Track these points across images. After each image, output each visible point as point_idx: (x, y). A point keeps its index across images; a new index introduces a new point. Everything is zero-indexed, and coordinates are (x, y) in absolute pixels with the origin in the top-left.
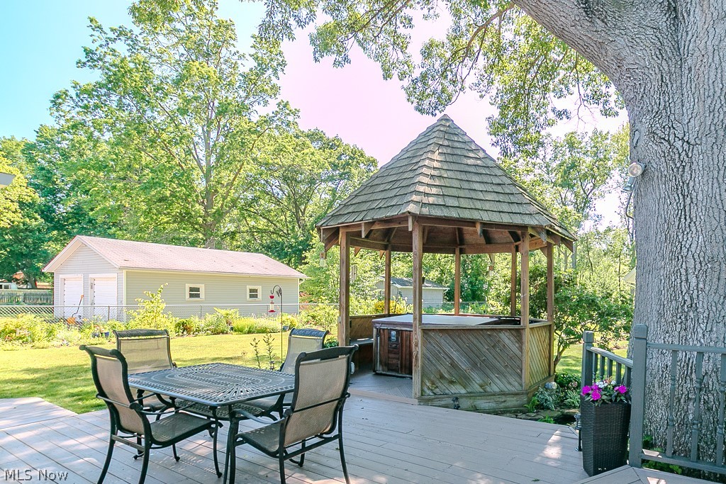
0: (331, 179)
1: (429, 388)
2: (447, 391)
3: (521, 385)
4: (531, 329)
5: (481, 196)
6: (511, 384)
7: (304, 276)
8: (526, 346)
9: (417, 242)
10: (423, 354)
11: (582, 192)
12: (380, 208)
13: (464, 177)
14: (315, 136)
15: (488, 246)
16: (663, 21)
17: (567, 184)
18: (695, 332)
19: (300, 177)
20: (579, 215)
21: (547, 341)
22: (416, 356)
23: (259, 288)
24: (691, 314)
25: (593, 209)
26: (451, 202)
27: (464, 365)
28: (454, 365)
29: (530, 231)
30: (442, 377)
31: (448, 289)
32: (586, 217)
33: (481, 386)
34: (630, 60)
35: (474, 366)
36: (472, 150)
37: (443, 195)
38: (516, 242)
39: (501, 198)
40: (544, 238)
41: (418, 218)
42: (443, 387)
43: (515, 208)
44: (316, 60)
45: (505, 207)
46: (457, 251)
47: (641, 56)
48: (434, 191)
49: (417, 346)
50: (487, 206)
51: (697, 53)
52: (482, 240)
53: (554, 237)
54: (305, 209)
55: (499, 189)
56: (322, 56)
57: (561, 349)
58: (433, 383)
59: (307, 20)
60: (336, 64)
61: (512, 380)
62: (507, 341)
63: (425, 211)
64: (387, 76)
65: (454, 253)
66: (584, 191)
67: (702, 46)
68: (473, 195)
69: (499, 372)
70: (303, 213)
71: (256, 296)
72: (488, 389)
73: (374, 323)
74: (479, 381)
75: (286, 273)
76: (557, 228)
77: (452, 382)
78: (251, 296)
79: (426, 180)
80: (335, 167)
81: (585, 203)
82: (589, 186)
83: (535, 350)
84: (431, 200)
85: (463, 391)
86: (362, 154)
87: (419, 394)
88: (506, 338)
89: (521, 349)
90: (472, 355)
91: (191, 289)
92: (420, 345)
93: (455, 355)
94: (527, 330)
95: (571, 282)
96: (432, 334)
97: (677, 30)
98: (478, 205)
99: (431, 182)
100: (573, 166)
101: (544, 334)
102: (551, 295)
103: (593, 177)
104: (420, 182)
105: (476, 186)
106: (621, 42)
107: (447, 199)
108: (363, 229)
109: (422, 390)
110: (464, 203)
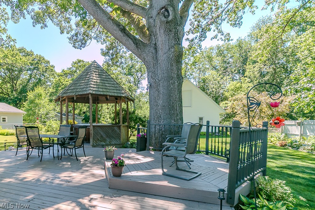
0: (30, 69)
1: (95, 143)
2: (100, 144)
3: (120, 142)
4: (123, 126)
5: (108, 88)
6: (117, 141)
7: (24, 112)
8: (122, 131)
9: (91, 101)
10: (93, 133)
11: (137, 77)
12: (80, 91)
13: (103, 82)
14: (21, 50)
15: (107, 101)
16: (154, 51)
17: (130, 74)
18: (161, 122)
19: (14, 69)
20: (136, 87)
21: (127, 130)
22: (91, 134)
23: (6, 117)
24: (160, 118)
25: (141, 84)
26: (100, 90)
27: (104, 136)
28: (102, 136)
29: (122, 98)
30: (98, 140)
31: (84, 117)
32: (138, 88)
33: (109, 142)
34: (147, 59)
35: (107, 136)
36: (104, 73)
37: (98, 88)
38: (116, 100)
39: (114, 88)
40: (126, 100)
41: (92, 94)
42: (99, 143)
43: (118, 91)
44: (34, 26)
45: (115, 91)
46: (97, 103)
47: (149, 58)
48: (95, 86)
49: (91, 131)
50: (111, 91)
51: (160, 60)
52: (105, 100)
53: (128, 99)
54: (16, 83)
55: (113, 86)
56: (36, 24)
57: (131, 133)
58: (96, 141)
59: (31, 12)
60: (42, 27)
61: (118, 141)
62: (116, 129)
63: (94, 92)
64: (62, 32)
65: (95, 103)
66: (138, 77)
67: (161, 59)
68: (106, 87)
69: (114, 138)
70: (16, 85)
71: (5, 121)
72: (111, 143)
73: (74, 126)
74: (109, 141)
75: (17, 111)
76: (130, 97)
77: (101, 141)
78: (3, 121)
79: (93, 83)
80: (32, 64)
81: (138, 82)
82: (139, 75)
83: (124, 132)
84: (95, 89)
85: (104, 144)
86: (44, 59)
87: (92, 145)
88: (116, 128)
89: (120, 132)
90: (107, 134)
92: (92, 130)
93: (102, 133)
94: (122, 126)
95: (134, 112)
96: (95, 127)
97: (157, 54)
98: (108, 90)
99: (94, 84)
100: (133, 66)
101: (126, 128)
102: (128, 117)
103: (141, 71)
104: (91, 84)
105: (107, 85)
106: (145, 55)
107: (99, 89)
108: (75, 97)
109: (93, 144)
110: (104, 90)
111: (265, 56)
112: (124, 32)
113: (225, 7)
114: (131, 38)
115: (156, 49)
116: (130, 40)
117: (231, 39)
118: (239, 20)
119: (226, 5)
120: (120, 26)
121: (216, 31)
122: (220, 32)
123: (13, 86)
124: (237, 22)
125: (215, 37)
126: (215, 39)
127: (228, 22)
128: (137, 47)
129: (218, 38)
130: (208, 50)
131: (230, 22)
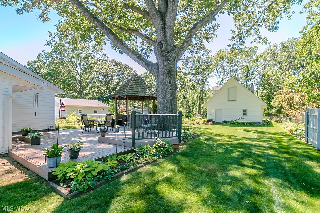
7: (109, 107)
14: (113, 61)
16: (157, 69)
23: (97, 110)
47: (155, 73)
54: (110, 85)
63: (128, 95)
71: (96, 113)
75: (104, 106)
78: (95, 113)
86: (128, 67)
91: (79, 111)
97: (159, 70)
111: (304, 53)
112: (140, 58)
113: (259, 16)
114: (144, 62)
115: (158, 67)
116: (143, 63)
117: (268, 42)
118: (276, 25)
119: (260, 15)
120: (137, 55)
121: (256, 36)
122: (259, 37)
123: (108, 87)
124: (274, 27)
125: (255, 41)
126: (254, 43)
127: (266, 28)
128: (148, 67)
129: (257, 42)
130: (271, 47)
131: (268, 27)
